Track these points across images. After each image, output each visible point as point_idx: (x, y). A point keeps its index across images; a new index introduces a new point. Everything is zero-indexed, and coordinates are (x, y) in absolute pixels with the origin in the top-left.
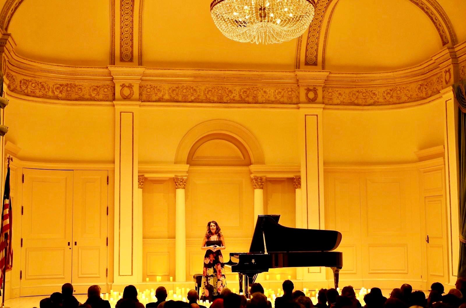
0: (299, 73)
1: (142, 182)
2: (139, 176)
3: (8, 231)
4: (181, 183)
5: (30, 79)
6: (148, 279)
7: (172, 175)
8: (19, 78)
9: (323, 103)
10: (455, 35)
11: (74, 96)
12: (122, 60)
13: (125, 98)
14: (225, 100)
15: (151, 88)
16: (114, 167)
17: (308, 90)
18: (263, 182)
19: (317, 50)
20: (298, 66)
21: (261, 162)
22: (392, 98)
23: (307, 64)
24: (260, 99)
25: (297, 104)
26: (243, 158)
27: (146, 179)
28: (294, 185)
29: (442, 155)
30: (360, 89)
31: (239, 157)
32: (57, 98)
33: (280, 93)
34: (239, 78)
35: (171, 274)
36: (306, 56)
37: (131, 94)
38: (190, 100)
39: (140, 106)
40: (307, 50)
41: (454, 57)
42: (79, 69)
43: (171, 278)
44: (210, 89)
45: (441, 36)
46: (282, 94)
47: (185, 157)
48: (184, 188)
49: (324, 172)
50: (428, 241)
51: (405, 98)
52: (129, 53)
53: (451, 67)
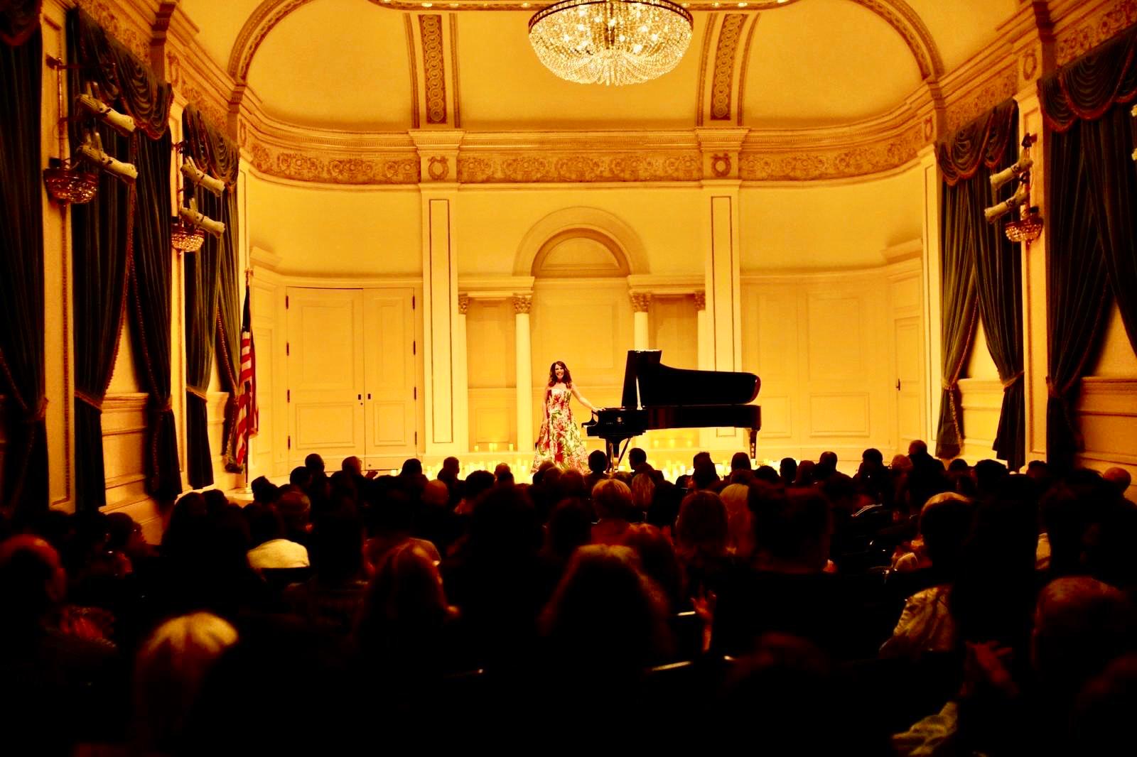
0: (703, 133)
1: (464, 304)
2: (459, 296)
3: (250, 379)
4: (523, 305)
5: (292, 152)
6: (477, 448)
7: (510, 294)
8: (275, 152)
9: (739, 178)
10: (941, 62)
11: (361, 178)
12: (430, 121)
13: (436, 178)
14: (588, 177)
15: (476, 161)
16: (423, 283)
17: (716, 159)
18: (647, 301)
19: (729, 96)
20: (700, 121)
21: (645, 270)
22: (849, 166)
23: (714, 117)
24: (642, 174)
25: (699, 180)
26: (617, 265)
27: (471, 300)
28: (696, 305)
29: (918, 254)
30: (798, 155)
31: (612, 265)
32: (336, 181)
33: (672, 164)
34: (607, 142)
35: (511, 440)
36: (713, 106)
37: (445, 172)
38: (534, 178)
39: (459, 189)
40: (713, 96)
41: (938, 98)
42: (366, 136)
43: (511, 446)
44: (565, 161)
45: (920, 65)
46: (676, 165)
47: (528, 264)
48: (528, 312)
49: (741, 285)
50: (899, 387)
51: (867, 167)
52: (440, 110)
53: (934, 113)
